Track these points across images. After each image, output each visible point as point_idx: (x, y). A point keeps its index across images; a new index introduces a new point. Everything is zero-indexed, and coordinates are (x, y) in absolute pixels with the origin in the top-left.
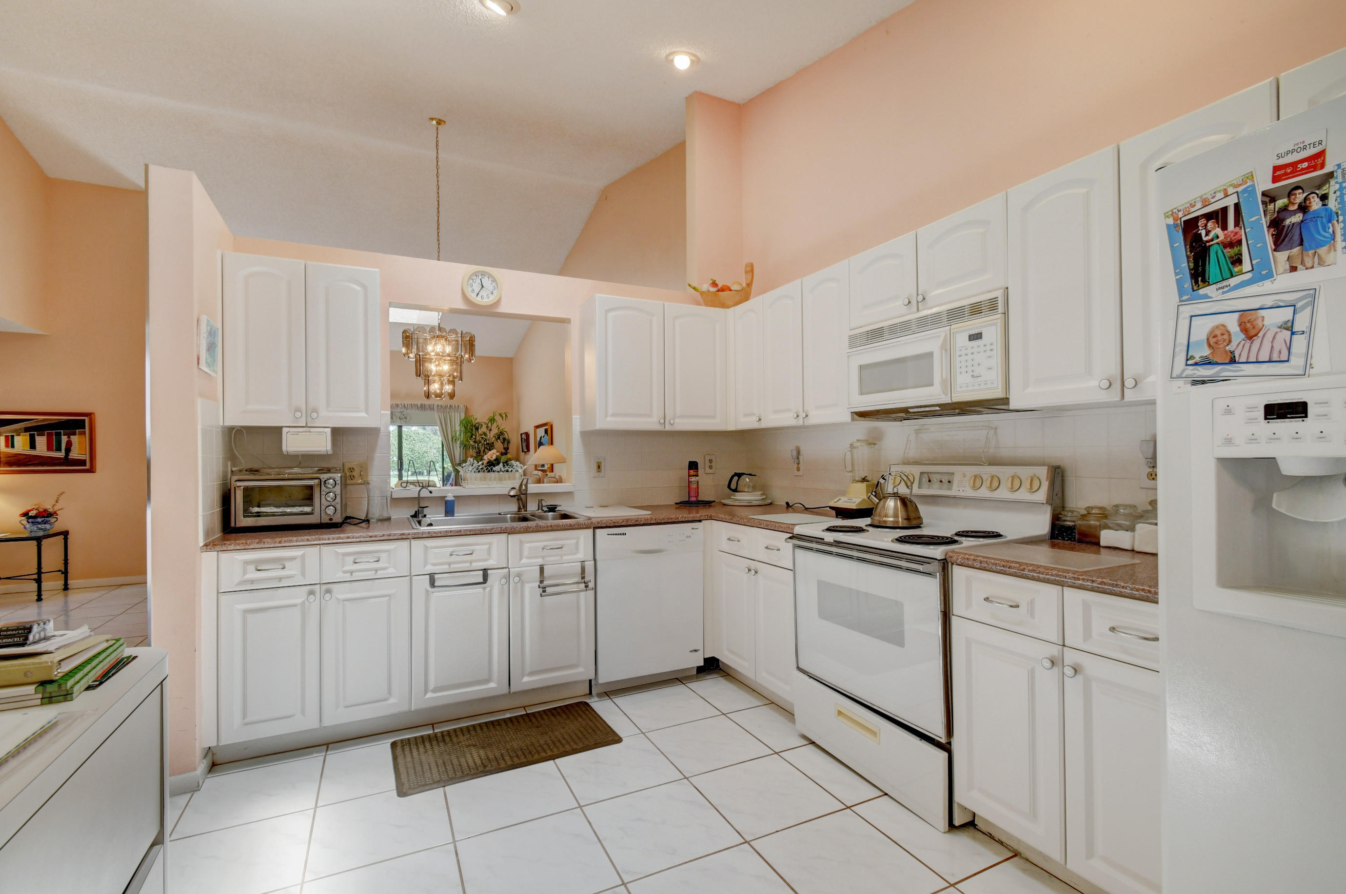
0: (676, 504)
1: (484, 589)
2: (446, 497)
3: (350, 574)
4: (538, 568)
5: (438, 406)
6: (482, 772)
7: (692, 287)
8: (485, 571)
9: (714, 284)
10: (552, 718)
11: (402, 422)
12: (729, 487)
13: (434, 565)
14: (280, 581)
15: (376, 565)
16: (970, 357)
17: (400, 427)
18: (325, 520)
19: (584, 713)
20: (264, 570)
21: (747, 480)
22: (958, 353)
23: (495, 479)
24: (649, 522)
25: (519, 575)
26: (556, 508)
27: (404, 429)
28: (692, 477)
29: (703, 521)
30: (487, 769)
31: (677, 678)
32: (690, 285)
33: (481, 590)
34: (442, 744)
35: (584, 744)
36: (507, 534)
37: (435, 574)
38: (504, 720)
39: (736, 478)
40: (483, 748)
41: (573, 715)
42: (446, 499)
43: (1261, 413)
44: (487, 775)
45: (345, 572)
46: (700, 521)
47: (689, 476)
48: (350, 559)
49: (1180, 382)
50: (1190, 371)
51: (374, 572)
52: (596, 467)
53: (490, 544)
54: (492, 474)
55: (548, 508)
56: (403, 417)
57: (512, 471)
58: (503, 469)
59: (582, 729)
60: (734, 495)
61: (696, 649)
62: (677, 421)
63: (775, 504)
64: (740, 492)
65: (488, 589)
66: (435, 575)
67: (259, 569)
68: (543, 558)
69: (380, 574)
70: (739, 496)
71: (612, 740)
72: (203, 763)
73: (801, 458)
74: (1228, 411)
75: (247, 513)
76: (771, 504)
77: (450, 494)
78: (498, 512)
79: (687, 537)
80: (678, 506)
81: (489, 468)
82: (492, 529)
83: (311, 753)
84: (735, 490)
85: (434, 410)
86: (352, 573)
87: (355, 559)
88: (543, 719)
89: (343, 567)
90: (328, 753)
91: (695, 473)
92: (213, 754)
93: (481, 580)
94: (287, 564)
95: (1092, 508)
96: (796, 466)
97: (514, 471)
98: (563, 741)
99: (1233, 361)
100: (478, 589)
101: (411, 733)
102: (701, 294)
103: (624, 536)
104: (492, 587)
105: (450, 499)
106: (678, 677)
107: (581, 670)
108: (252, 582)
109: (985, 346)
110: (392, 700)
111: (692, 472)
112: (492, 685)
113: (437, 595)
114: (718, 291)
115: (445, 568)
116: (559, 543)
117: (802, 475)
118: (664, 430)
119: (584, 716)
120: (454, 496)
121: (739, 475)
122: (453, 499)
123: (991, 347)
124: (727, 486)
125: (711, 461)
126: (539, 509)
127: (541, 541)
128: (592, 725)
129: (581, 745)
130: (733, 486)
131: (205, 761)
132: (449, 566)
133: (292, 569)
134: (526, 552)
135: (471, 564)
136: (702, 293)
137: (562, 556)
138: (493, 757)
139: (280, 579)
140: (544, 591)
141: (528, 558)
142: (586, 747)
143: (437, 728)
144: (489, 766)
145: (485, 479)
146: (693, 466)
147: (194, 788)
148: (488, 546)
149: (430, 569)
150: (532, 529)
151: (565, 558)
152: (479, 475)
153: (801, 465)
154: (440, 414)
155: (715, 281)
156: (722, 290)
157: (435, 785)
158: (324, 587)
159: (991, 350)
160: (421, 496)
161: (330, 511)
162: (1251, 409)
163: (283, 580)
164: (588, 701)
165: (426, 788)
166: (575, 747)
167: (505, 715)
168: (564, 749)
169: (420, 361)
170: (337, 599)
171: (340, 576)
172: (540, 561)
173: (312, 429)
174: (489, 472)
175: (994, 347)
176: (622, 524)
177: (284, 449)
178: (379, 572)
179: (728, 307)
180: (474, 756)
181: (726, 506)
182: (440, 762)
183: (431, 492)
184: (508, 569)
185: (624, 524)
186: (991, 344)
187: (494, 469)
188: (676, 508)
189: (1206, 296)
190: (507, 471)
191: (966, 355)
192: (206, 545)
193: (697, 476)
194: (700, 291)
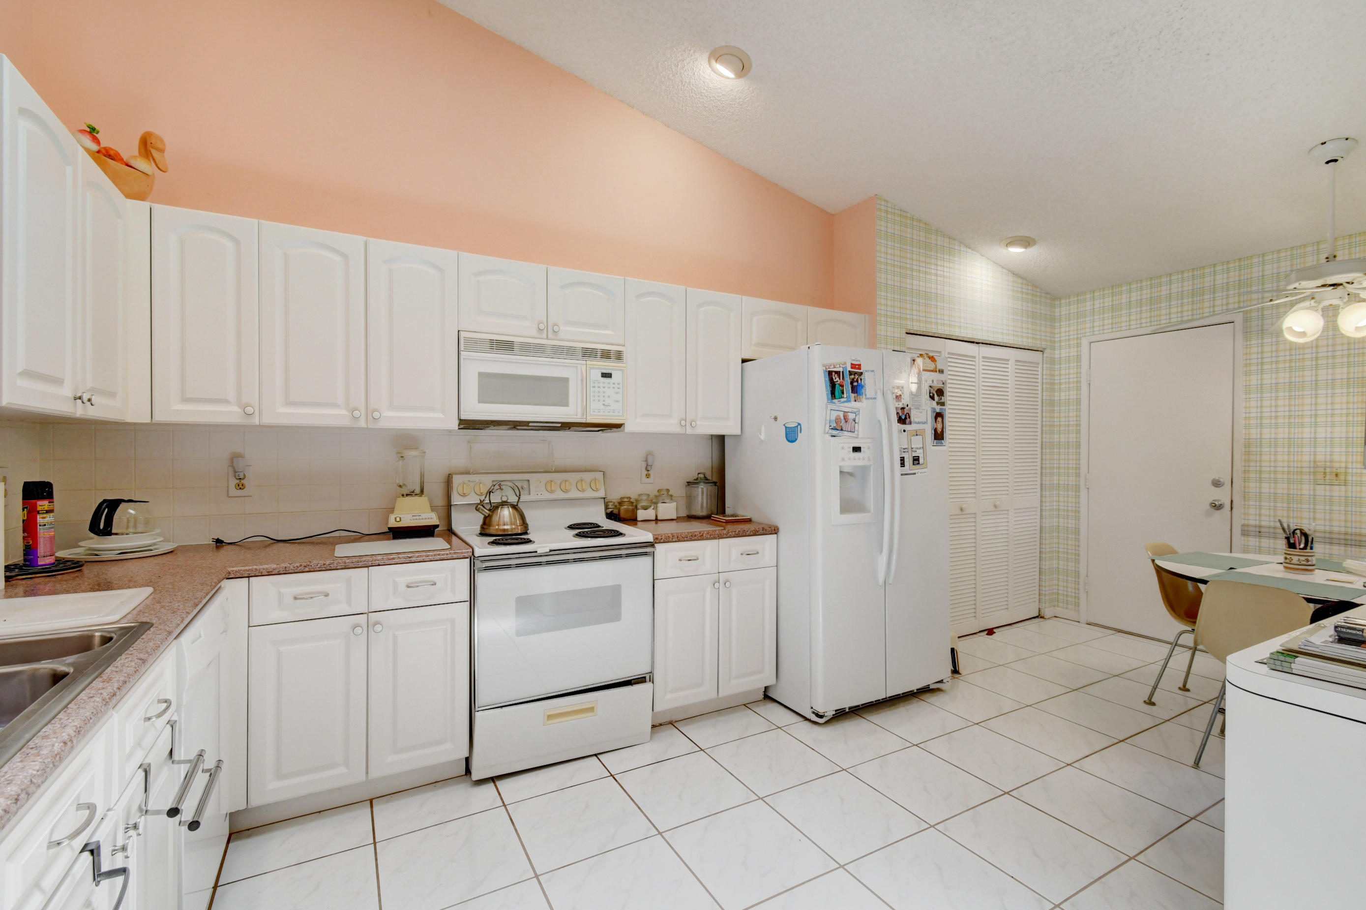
9: (92, 135)
12: (92, 527)
16: (601, 390)
21: (132, 512)
22: (592, 385)
39: (106, 511)
43: (851, 450)
49: (827, 435)
50: (831, 431)
64: (118, 534)
73: (248, 469)
74: (843, 448)
84: (106, 533)
91: (50, 506)
95: (623, 498)
96: (236, 481)
99: (842, 430)
109: (614, 384)
114: (101, 153)
121: (113, 504)
123: (618, 386)
153: (248, 481)
159: (619, 388)
162: (849, 448)
175: (621, 386)
186: (619, 384)
189: (834, 403)
191: (599, 387)
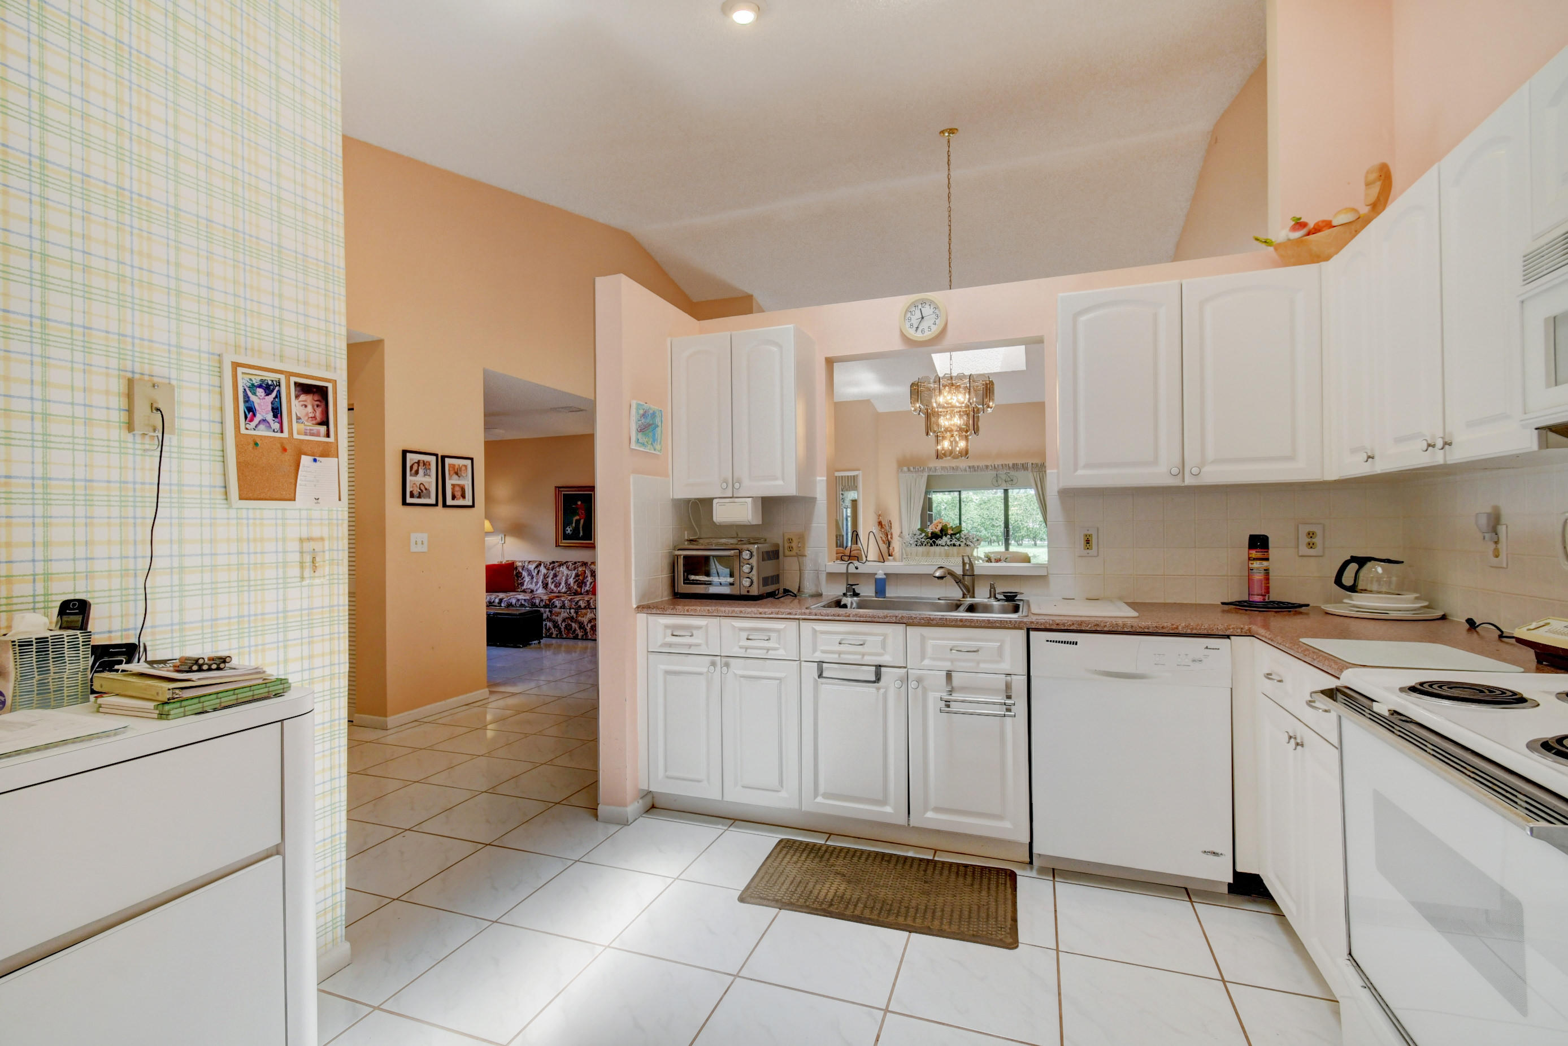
0: (1223, 603)
1: (878, 689)
2: (876, 574)
3: (744, 650)
4: (944, 673)
5: (1032, 464)
6: (824, 910)
7: (1261, 241)
8: (879, 667)
9: (1299, 224)
10: (953, 876)
11: (1008, 485)
12: (1338, 581)
13: (824, 652)
14: (690, 648)
15: (766, 644)
17: (1006, 491)
18: (744, 592)
19: (997, 886)
20: (680, 636)
21: (1380, 570)
23: (940, 555)
24: (1120, 629)
25: (919, 680)
26: (1016, 596)
27: (1010, 491)
28: (1255, 562)
29: (1232, 638)
30: (831, 909)
31: (1186, 889)
32: (1257, 239)
33: (874, 690)
34: (817, 860)
35: (959, 929)
36: (904, 625)
37: (823, 662)
38: (906, 858)
39: (1353, 567)
40: (849, 882)
41: (981, 884)
42: (877, 576)
44: (827, 916)
45: (741, 647)
46: (1228, 637)
47: (1249, 559)
48: (744, 635)
51: (765, 651)
52: (1083, 542)
53: (885, 636)
54: (934, 548)
55: (1004, 596)
56: (1009, 479)
57: (960, 545)
58: (949, 543)
59: (975, 907)
60: (1350, 598)
61: (1216, 851)
62: (1205, 469)
63: (1452, 621)
64: (1365, 591)
65: (882, 691)
66: (824, 664)
67: (674, 634)
68: (952, 661)
69: (772, 654)
70: (1359, 600)
71: (1001, 940)
72: (638, 802)
73: (1502, 530)
75: (687, 581)
76: (1444, 617)
77: (880, 572)
78: (938, 597)
79: (1194, 661)
80: (1226, 607)
81: (931, 541)
82: (886, 617)
83: (717, 824)
84: (1353, 589)
85: (1028, 470)
86: (746, 648)
87: (748, 635)
88: (941, 874)
89: (739, 642)
90: (730, 829)
91: (1259, 555)
92: (653, 797)
93: (873, 678)
94: (695, 632)
96: (1492, 546)
97: (962, 544)
98: (938, 914)
100: (871, 689)
101: (805, 836)
102: (1276, 249)
103: (1074, 646)
104: (887, 689)
105: (880, 577)
106: (1188, 887)
107: (1007, 824)
108: (670, 645)
110: (783, 794)
111: (1254, 553)
112: (888, 809)
113: (827, 688)
114: (1308, 234)
115: (834, 657)
116: (973, 644)
117: (1504, 565)
118: (1183, 485)
119: (993, 893)
120: (885, 574)
121: (1362, 562)
122: (884, 577)
124: (1333, 579)
125: (1311, 535)
126: (990, 597)
127: (948, 639)
128: (992, 909)
129: (954, 928)
130: (1348, 579)
131: (640, 801)
132: (839, 656)
133: (698, 638)
134: (929, 651)
135: (863, 657)
136: (1277, 247)
137: (978, 663)
138: (849, 897)
139: (690, 646)
140: (948, 706)
141: (933, 659)
142: (958, 934)
143: (833, 841)
144: (836, 906)
145: (928, 554)
146: (1259, 543)
147: (624, 823)
148: (882, 637)
149: (818, 656)
150: (935, 622)
151: (983, 666)
152: (921, 549)
153: (1503, 546)
154: (1035, 474)
155: (1300, 219)
156: (1316, 230)
157: (773, 903)
158: (724, 660)
160: (849, 572)
161: (746, 582)
163: (692, 647)
164: (1018, 872)
165: (765, 902)
166: (946, 927)
167: (907, 851)
168: (929, 924)
169: (930, 416)
170: (735, 675)
171: (736, 651)
172: (948, 665)
173: (737, 500)
174: (931, 545)
176: (1071, 628)
177: (715, 519)
178: (770, 652)
179: (1328, 258)
180: (832, 887)
181: (1330, 617)
182: (798, 879)
183: (857, 568)
184: (906, 670)
185: (1075, 628)
187: (938, 542)
188: (1224, 611)
190: (954, 545)
192: (638, 607)
193: (1267, 559)
194: (1274, 244)
